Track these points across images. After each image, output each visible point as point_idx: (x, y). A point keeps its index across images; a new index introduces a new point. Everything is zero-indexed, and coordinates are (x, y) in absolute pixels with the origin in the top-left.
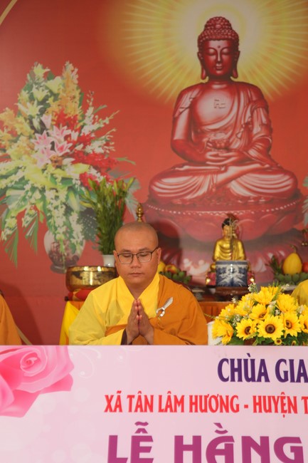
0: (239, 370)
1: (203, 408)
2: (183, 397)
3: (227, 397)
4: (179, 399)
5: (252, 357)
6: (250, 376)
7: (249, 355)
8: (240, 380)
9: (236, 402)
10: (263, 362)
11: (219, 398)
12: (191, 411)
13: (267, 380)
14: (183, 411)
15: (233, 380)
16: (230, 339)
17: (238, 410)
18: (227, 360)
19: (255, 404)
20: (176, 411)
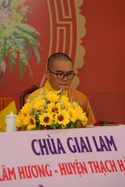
0: (45, 146)
1: (29, 175)
2: (13, 169)
3: (42, 166)
4: (11, 170)
5: (51, 137)
6: (53, 150)
7: (49, 136)
8: (48, 153)
9: (49, 169)
10: (58, 140)
11: (37, 167)
12: (21, 178)
13: (64, 152)
14: (15, 178)
15: (43, 154)
16: (35, 126)
17: (51, 175)
18: (36, 140)
19: (61, 169)
20: (11, 179)
